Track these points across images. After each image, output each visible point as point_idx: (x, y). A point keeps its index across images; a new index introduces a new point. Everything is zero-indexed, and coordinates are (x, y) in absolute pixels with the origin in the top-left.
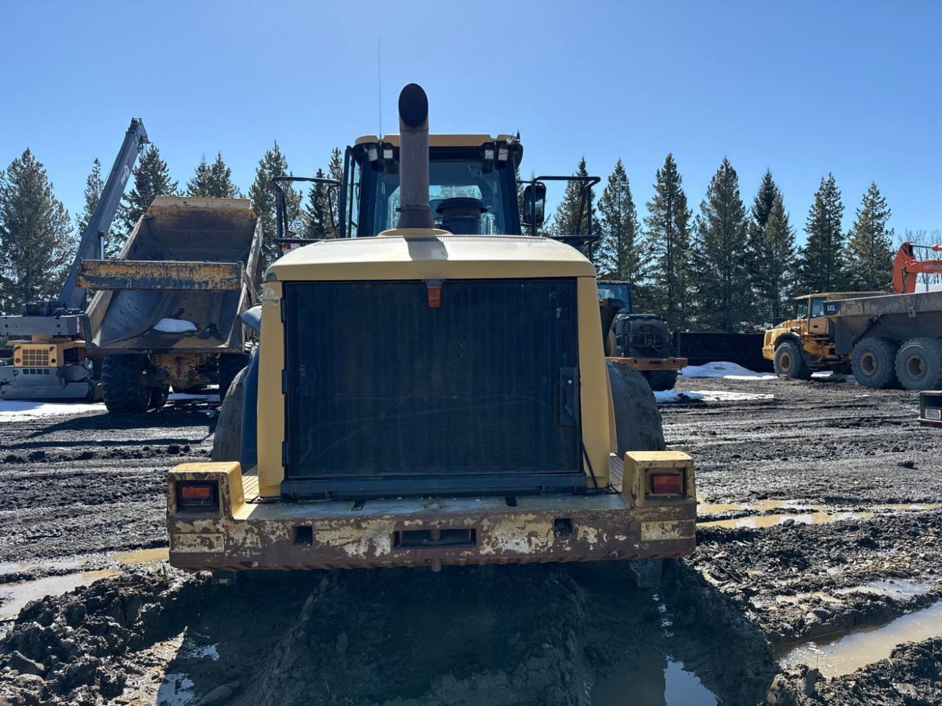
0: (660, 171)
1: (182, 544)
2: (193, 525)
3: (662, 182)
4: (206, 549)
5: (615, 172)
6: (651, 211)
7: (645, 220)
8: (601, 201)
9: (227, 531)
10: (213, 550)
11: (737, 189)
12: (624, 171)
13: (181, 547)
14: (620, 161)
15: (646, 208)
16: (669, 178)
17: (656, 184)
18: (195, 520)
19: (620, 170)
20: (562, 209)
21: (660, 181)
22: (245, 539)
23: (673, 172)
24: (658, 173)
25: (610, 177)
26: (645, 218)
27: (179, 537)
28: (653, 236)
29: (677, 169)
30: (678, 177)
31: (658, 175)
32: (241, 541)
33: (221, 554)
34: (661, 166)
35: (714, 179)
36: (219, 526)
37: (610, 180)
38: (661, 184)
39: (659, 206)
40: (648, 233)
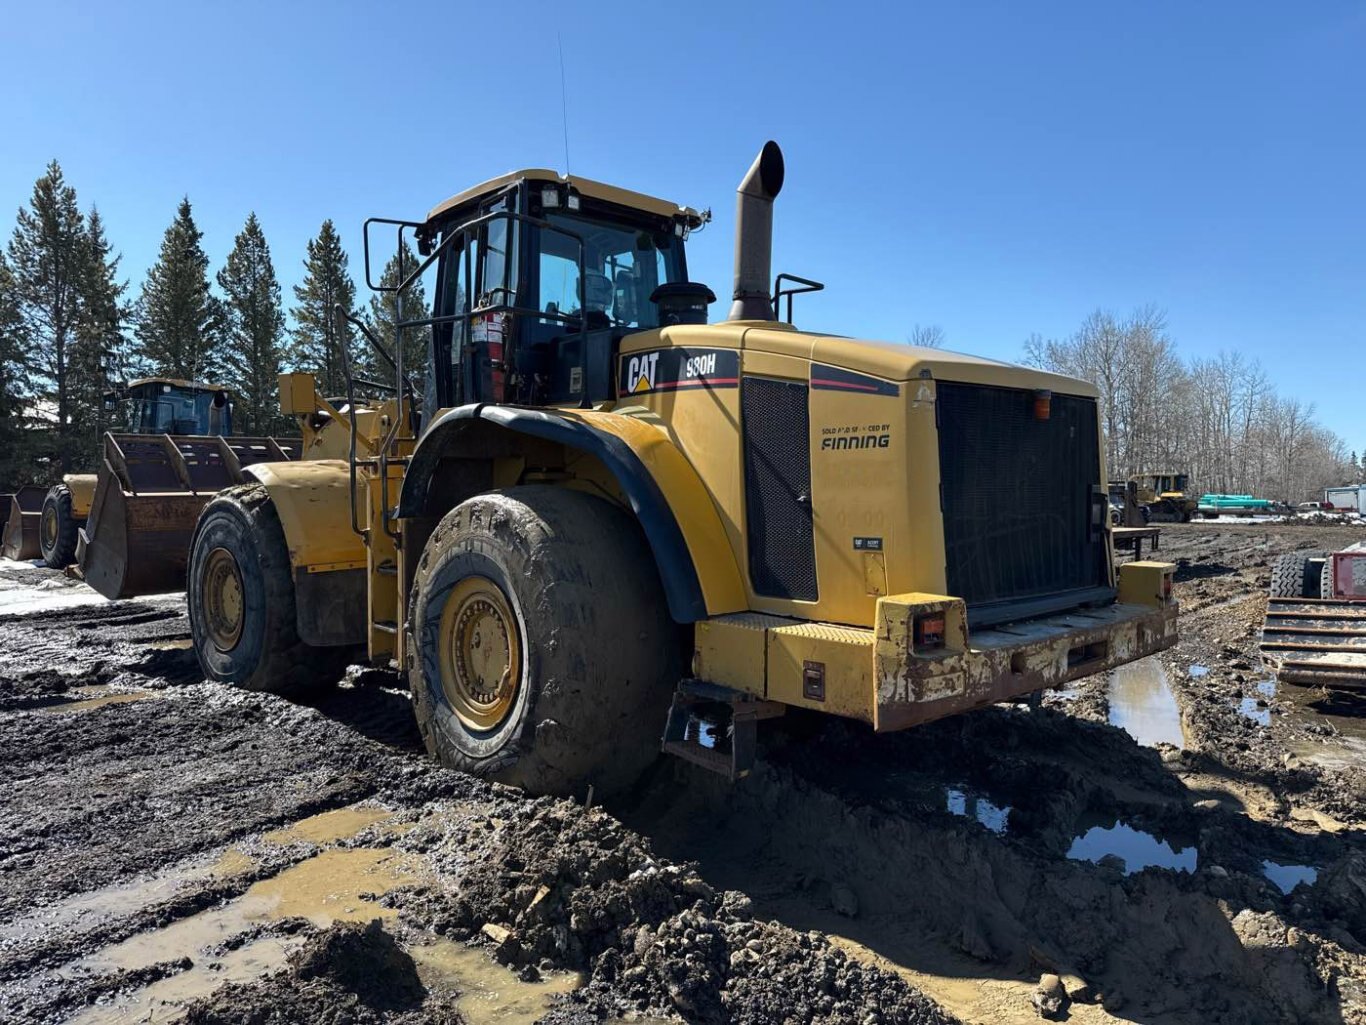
0: (315, 243)
1: (930, 690)
2: (942, 664)
3: (318, 259)
4: (949, 693)
5: (245, 231)
6: (302, 299)
7: (292, 311)
8: (224, 272)
9: (969, 667)
10: (955, 693)
11: (421, 287)
12: (260, 232)
13: (929, 693)
14: (254, 216)
15: (293, 294)
16: (327, 254)
17: (308, 261)
18: (944, 658)
19: (253, 230)
20: (157, 274)
21: (313, 258)
22: (981, 674)
23: (335, 248)
24: (311, 245)
25: (238, 238)
26: (293, 309)
27: (928, 682)
28: (304, 337)
29: (341, 245)
30: (342, 256)
31: (311, 248)
32: (978, 677)
33: (960, 696)
34: (316, 235)
35: (389, 266)
36: (963, 663)
37: (237, 242)
38: (315, 262)
39: (314, 293)
40: (297, 332)
